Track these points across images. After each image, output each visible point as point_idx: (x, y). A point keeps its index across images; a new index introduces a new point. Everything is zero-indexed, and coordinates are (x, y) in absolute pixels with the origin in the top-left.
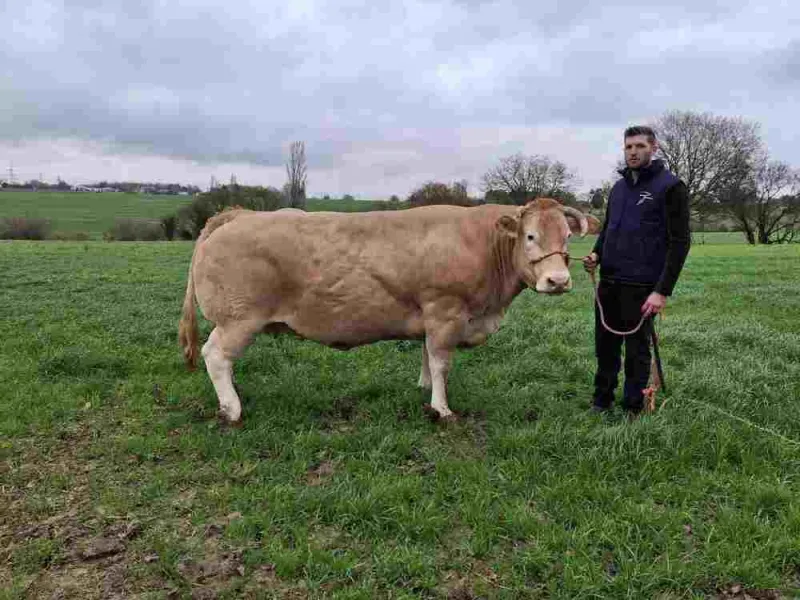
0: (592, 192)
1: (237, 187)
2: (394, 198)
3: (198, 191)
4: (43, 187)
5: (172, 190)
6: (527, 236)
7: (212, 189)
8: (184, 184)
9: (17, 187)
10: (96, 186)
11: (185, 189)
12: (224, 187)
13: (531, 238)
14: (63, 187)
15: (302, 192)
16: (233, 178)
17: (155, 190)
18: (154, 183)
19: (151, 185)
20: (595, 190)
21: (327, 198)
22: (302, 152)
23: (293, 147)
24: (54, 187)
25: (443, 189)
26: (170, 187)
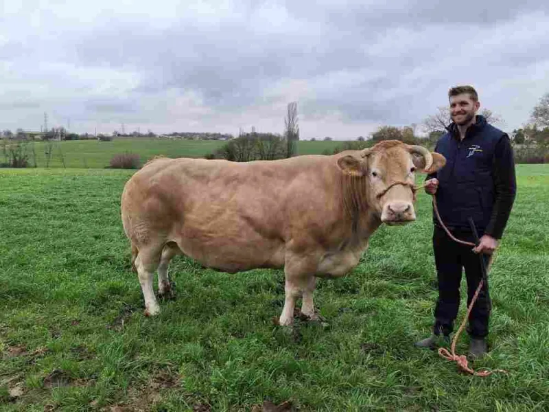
0: (515, 132)
1: (255, 135)
2: (361, 139)
3: (231, 137)
4: (140, 136)
5: (216, 137)
6: (372, 172)
7: (240, 136)
8: (223, 133)
9: (125, 136)
10: (171, 135)
11: (223, 136)
12: (248, 134)
13: (375, 174)
14: (151, 135)
15: (296, 136)
16: (253, 128)
17: (206, 137)
18: (205, 132)
19: (203, 134)
20: (517, 130)
21: (313, 140)
22: (295, 109)
23: (289, 106)
24: (146, 136)
25: (395, 131)
26: (215, 135)
